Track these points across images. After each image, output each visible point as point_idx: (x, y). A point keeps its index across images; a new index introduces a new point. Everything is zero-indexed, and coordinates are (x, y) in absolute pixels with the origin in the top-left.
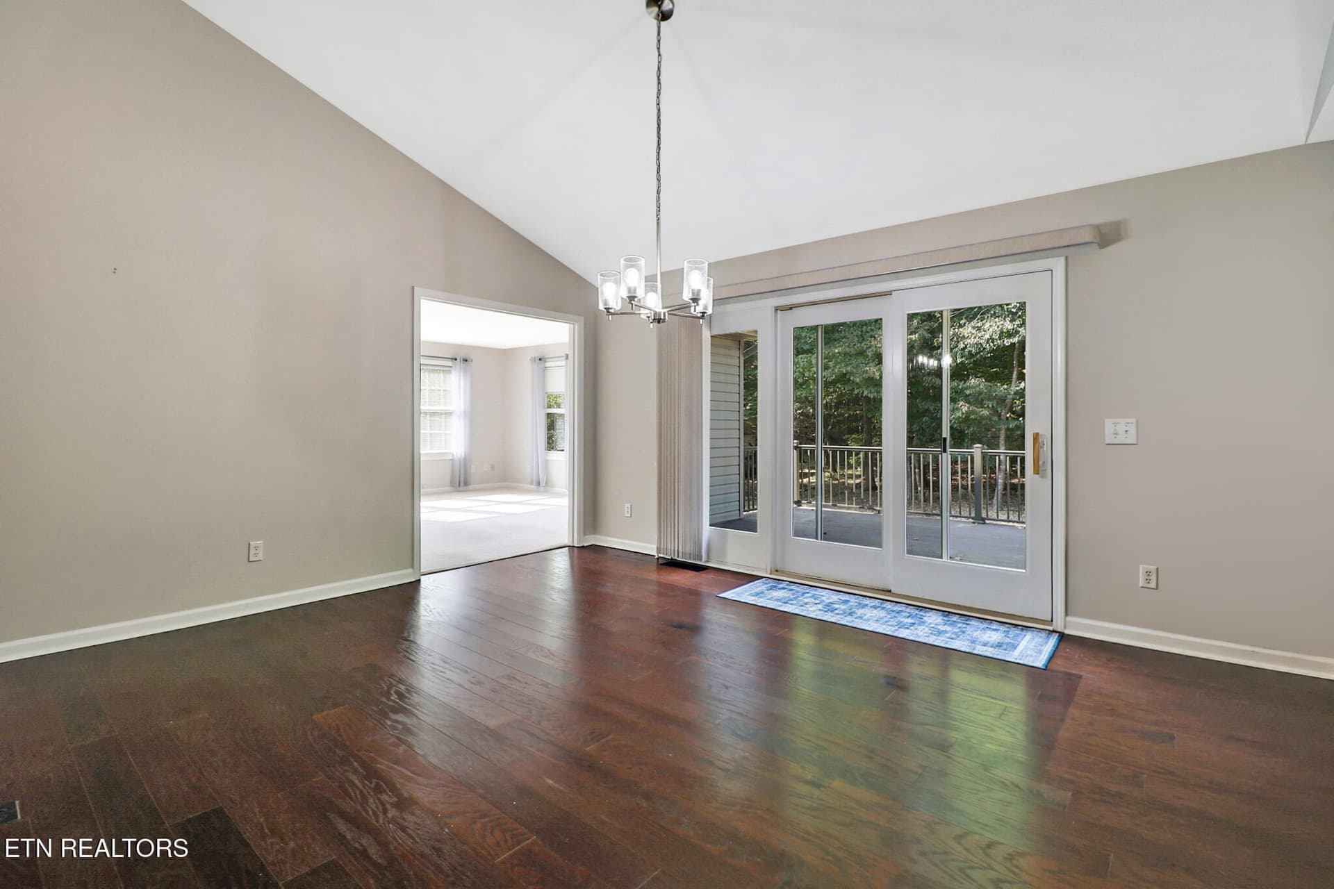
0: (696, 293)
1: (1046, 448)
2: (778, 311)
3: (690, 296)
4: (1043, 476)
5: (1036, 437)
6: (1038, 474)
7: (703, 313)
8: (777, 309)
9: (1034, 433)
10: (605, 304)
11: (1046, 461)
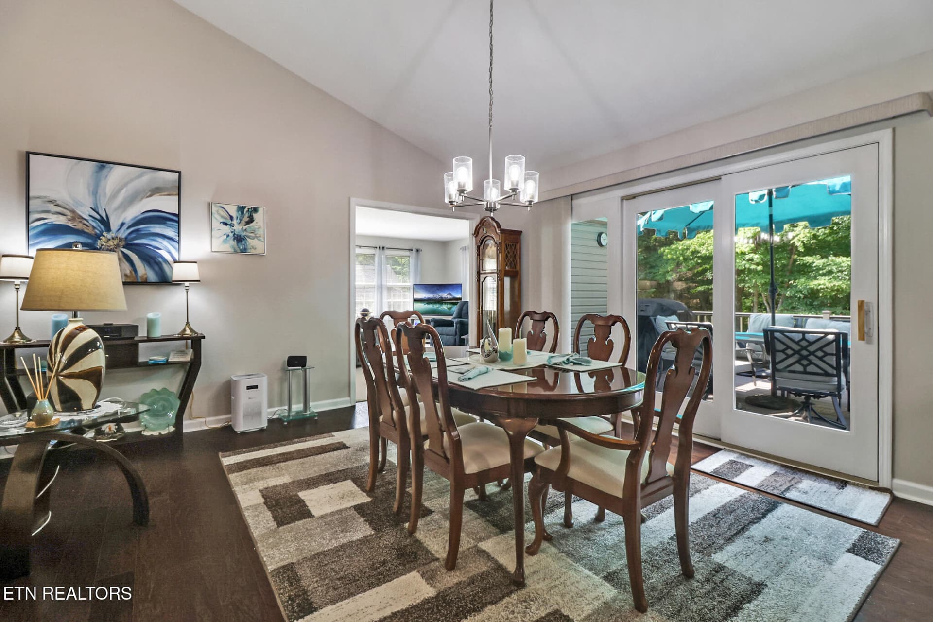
0: (515, 184)
1: (873, 316)
2: (624, 201)
3: (510, 187)
4: (869, 342)
5: (861, 304)
6: (863, 339)
7: (530, 202)
8: (623, 199)
9: (859, 302)
10: (450, 198)
11: (872, 327)
